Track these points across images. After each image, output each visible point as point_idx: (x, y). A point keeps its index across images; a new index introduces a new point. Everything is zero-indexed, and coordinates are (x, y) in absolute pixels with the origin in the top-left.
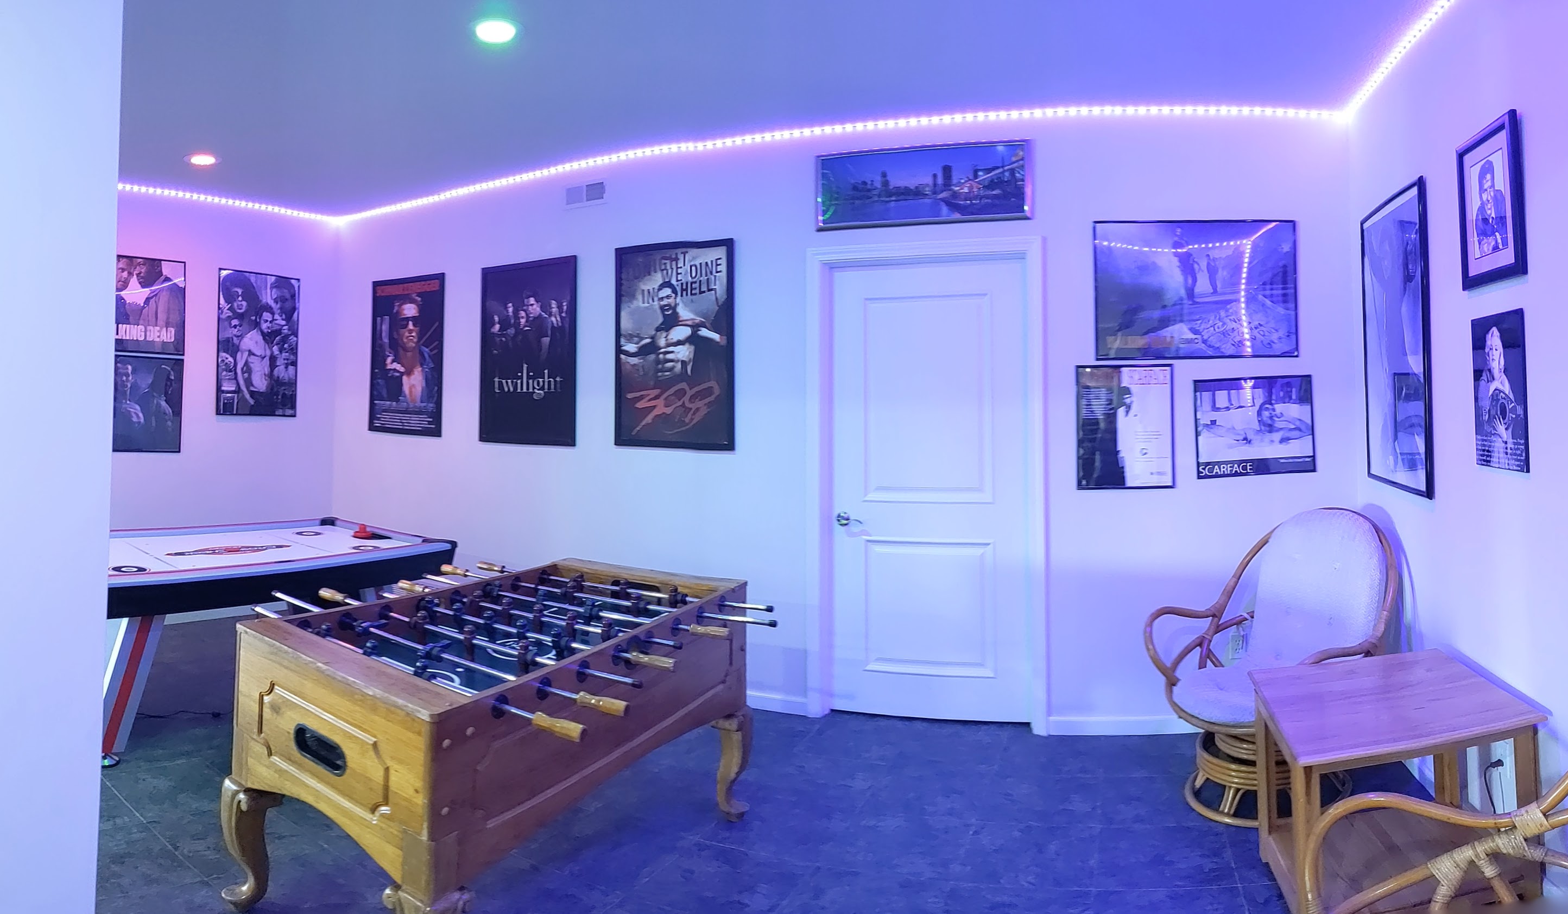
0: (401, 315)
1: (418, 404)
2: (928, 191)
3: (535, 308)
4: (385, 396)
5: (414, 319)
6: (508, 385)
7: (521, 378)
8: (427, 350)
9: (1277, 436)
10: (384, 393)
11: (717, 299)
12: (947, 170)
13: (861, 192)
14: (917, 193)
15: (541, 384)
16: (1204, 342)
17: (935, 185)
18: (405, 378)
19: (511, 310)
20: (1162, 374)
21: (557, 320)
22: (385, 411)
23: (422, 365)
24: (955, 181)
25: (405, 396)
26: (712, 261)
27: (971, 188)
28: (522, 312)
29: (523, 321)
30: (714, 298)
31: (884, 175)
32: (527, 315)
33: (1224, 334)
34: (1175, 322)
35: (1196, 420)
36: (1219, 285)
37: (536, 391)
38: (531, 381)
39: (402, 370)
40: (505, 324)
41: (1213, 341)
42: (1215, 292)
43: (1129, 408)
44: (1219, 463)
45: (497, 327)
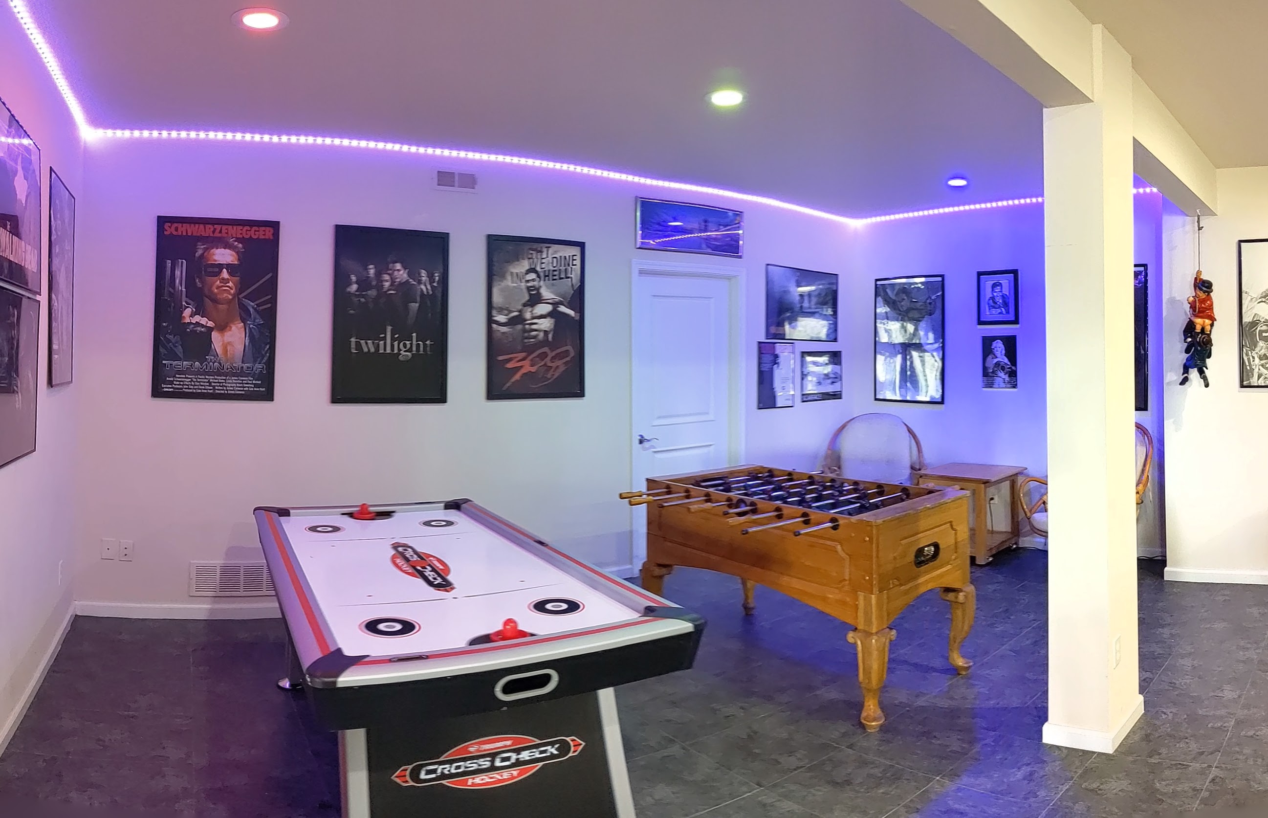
0: (208, 261)
1: (238, 364)
3: (401, 274)
4: (181, 355)
5: (229, 267)
6: (368, 346)
7: (384, 339)
8: (252, 304)
9: (830, 381)
10: (179, 350)
11: (572, 285)
12: (706, 222)
15: (408, 346)
19: (372, 272)
20: (790, 347)
21: (427, 289)
22: (179, 372)
23: (243, 321)
25: (216, 355)
26: (569, 256)
28: (385, 275)
29: (387, 285)
30: (570, 284)
32: (391, 278)
35: (802, 372)
37: (401, 352)
38: (396, 343)
39: (210, 324)
40: (364, 284)
43: (778, 365)
44: (809, 395)
45: (354, 287)
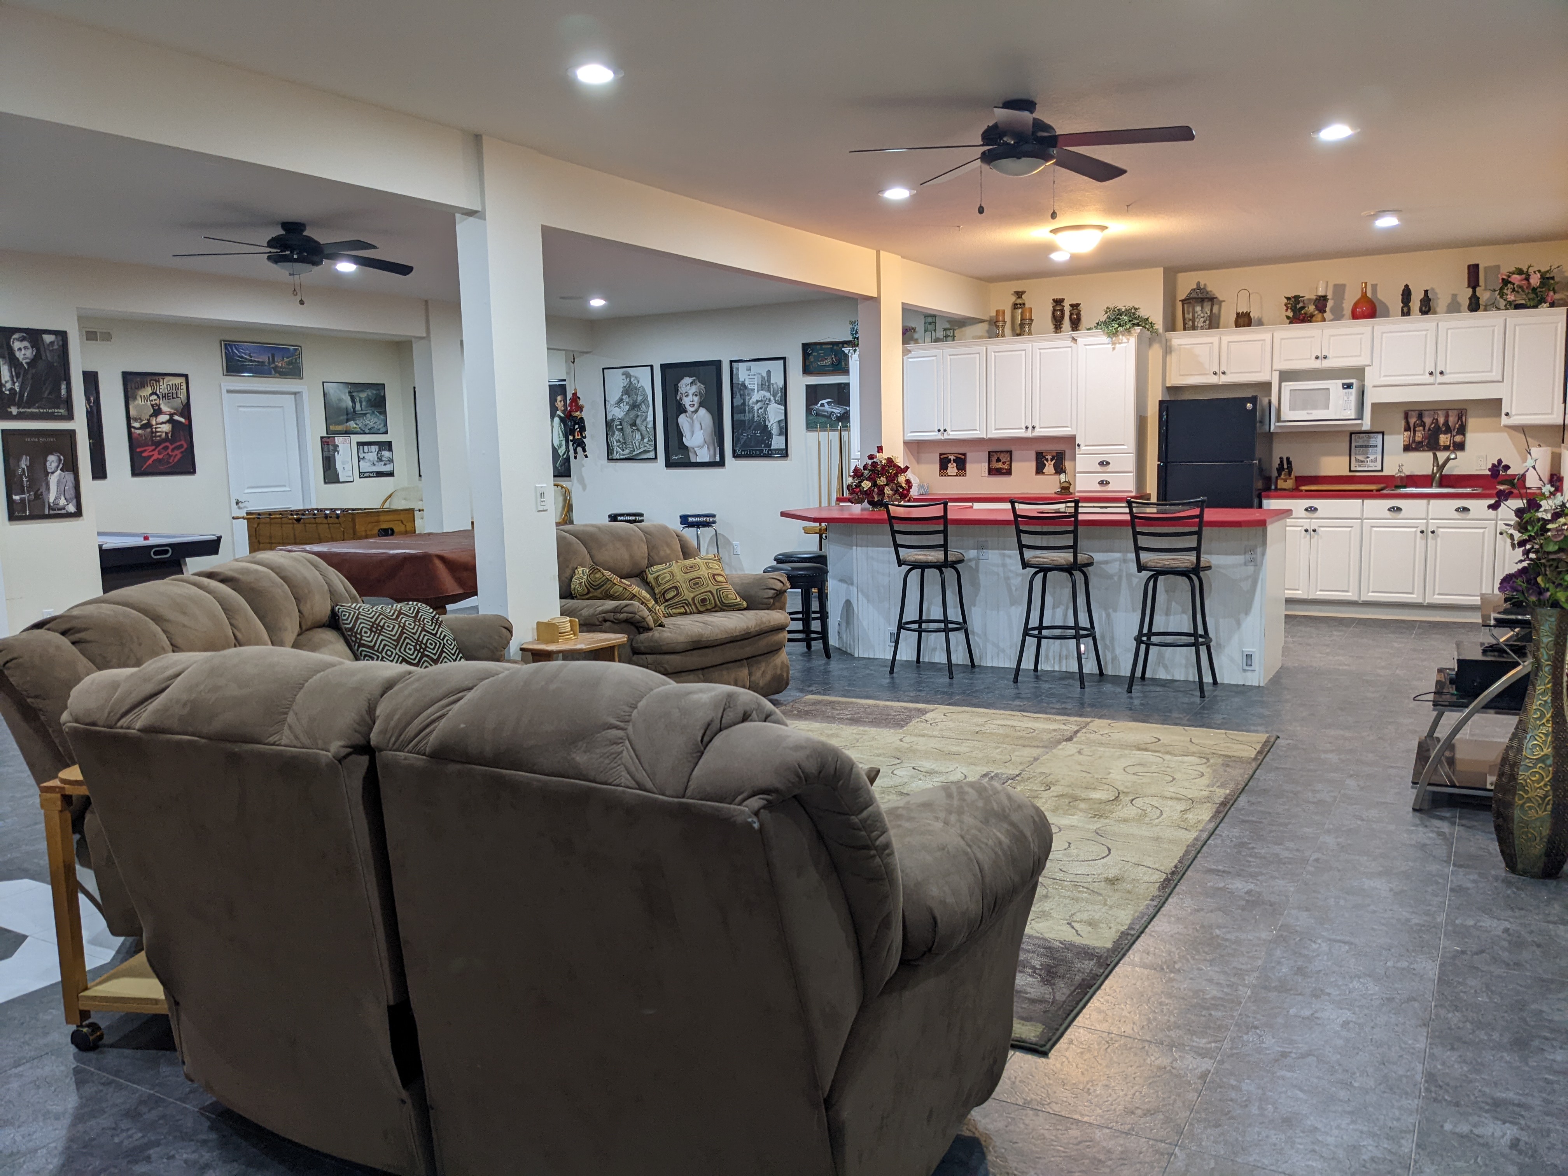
12: (273, 355)
13: (242, 361)
16: (359, 428)
17: (270, 361)
20: (347, 439)
24: (276, 360)
26: (178, 384)
27: (282, 364)
33: (366, 425)
34: (351, 420)
35: (358, 456)
36: (363, 407)
41: (362, 428)
42: (362, 410)
43: (338, 453)
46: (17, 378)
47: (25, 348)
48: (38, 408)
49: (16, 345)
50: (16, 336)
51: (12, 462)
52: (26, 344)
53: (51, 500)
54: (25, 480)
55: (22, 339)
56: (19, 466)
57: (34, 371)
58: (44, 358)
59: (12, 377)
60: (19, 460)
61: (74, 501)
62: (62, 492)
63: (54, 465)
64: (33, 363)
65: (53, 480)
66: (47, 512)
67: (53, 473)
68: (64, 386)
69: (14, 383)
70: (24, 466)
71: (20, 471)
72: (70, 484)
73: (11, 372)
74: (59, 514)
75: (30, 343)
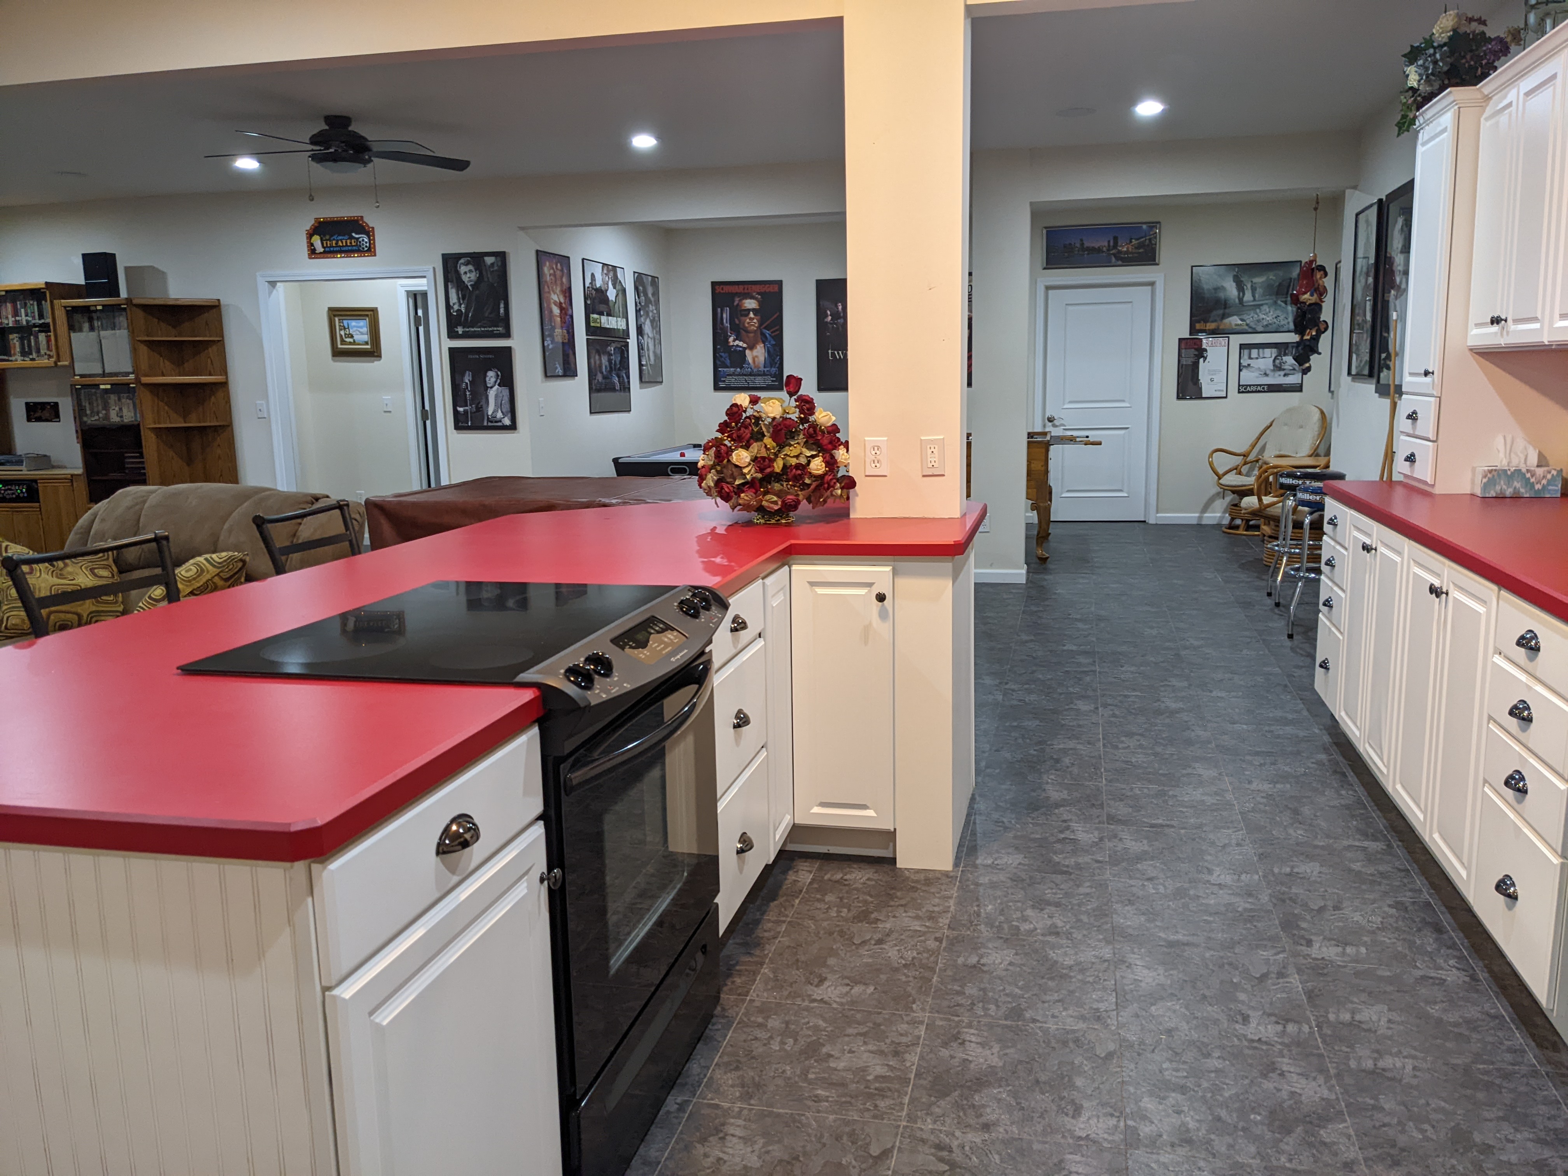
0: (742, 307)
1: (762, 369)
2: (1105, 249)
4: (729, 365)
5: (753, 310)
8: (768, 332)
9: (1282, 373)
10: (728, 362)
12: (1116, 239)
13: (1069, 248)
14: (1099, 250)
16: (1247, 325)
17: (1109, 246)
18: (747, 352)
19: (840, 308)
20: (1223, 341)
22: (729, 375)
23: (764, 342)
24: (1119, 244)
25: (749, 364)
27: (1128, 248)
31: (1082, 240)
33: (1259, 321)
34: (1233, 315)
35: (1240, 363)
36: (1257, 296)
39: (745, 345)
40: (836, 317)
41: (1252, 324)
42: (1254, 300)
43: (1205, 358)
44: (1250, 386)
45: (830, 318)
46: (463, 299)
47: (470, 271)
48: (480, 327)
49: (463, 269)
50: (462, 261)
51: (457, 377)
52: (470, 267)
53: (490, 413)
54: (468, 393)
55: (467, 264)
56: (462, 381)
57: (477, 292)
58: (486, 279)
59: (459, 299)
60: (463, 375)
61: (509, 415)
62: (499, 405)
63: (493, 380)
64: (476, 285)
65: (492, 394)
66: (485, 424)
67: (491, 387)
68: (502, 305)
69: (460, 305)
70: (467, 381)
71: (464, 385)
72: (506, 399)
73: (458, 295)
74: (495, 426)
75: (474, 265)
